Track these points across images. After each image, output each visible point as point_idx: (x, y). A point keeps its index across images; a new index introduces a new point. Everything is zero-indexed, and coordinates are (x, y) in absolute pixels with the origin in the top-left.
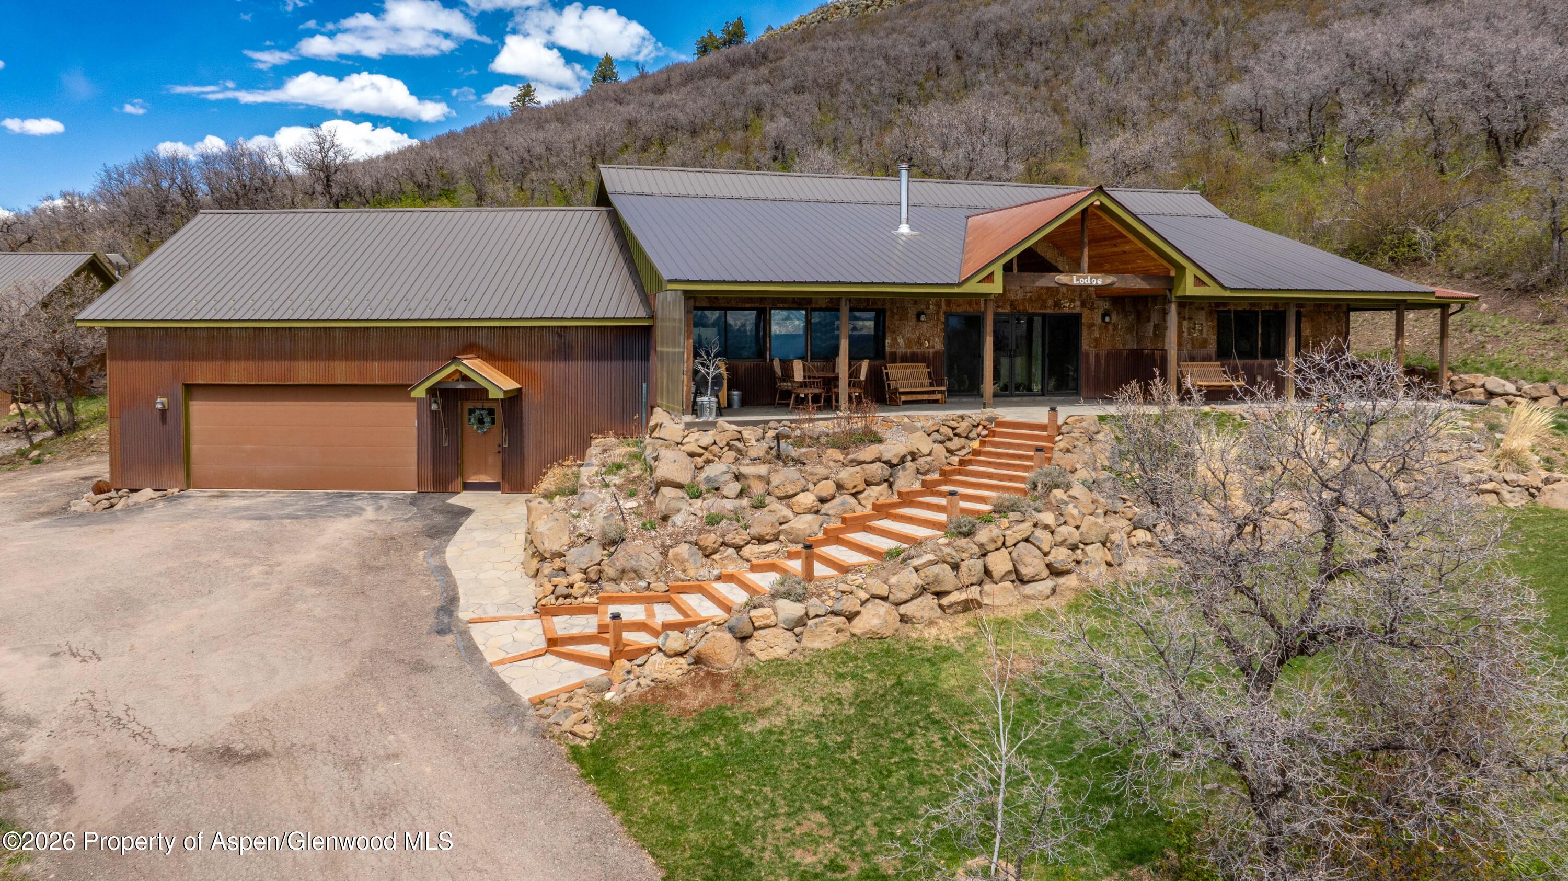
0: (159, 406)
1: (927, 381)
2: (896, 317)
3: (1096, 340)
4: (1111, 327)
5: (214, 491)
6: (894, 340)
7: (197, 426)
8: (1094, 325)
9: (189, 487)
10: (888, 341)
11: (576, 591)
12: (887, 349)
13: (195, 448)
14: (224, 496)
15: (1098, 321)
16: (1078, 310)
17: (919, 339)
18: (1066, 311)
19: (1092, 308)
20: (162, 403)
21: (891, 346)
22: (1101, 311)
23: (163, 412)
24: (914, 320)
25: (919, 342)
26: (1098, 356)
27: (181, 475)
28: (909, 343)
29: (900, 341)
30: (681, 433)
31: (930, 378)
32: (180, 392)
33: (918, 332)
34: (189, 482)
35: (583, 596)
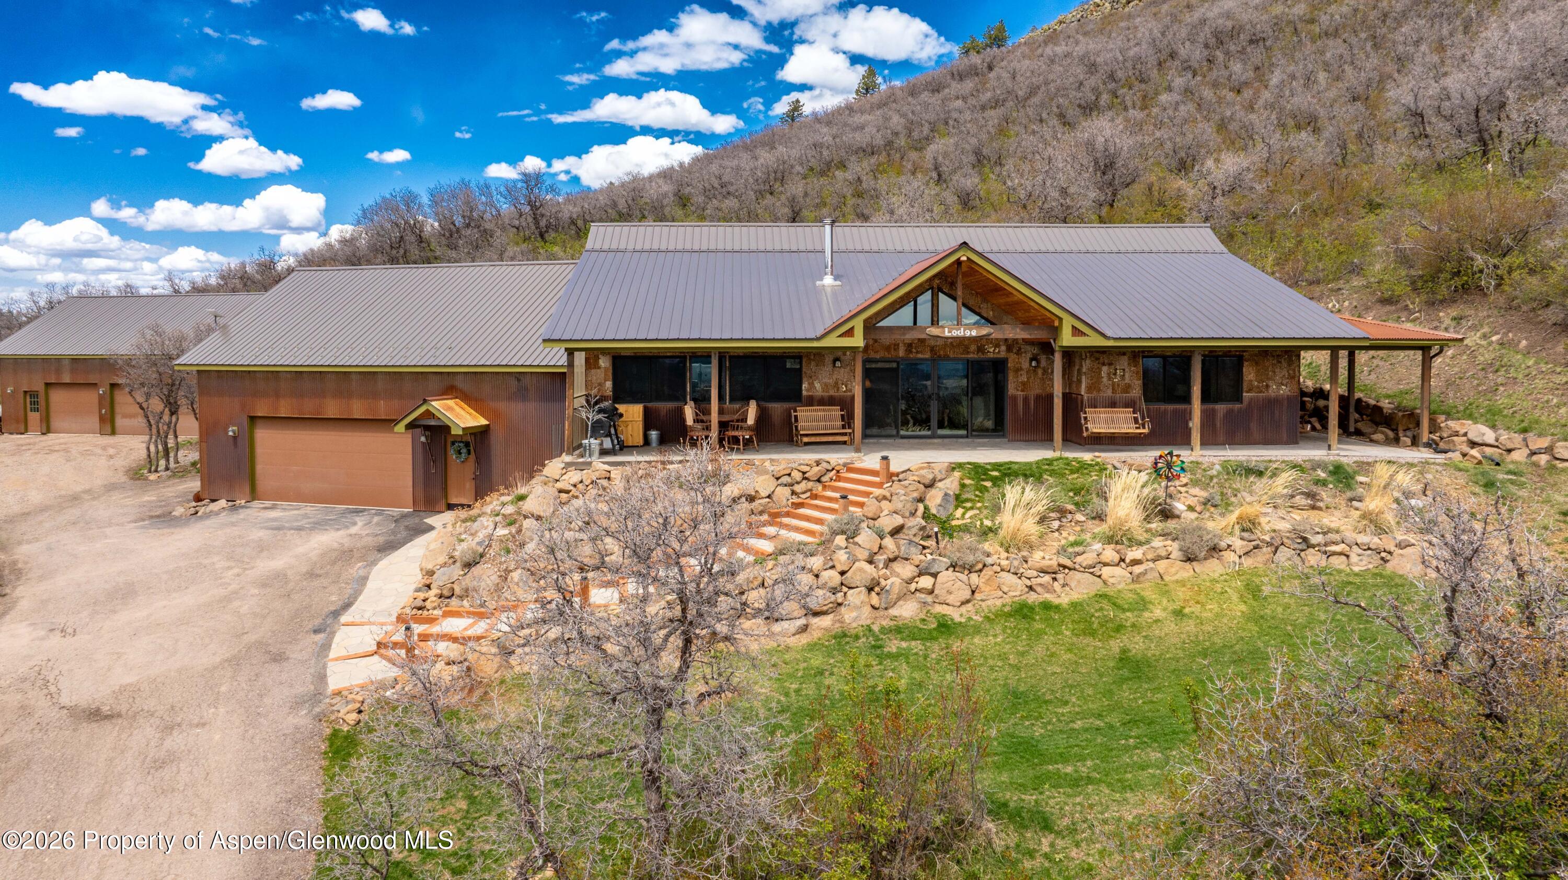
0: (231, 433)
1: (840, 423)
2: (813, 363)
3: (1024, 384)
4: (1040, 372)
5: (268, 503)
6: (811, 385)
7: (259, 451)
8: (1021, 369)
9: (253, 499)
10: (805, 386)
11: (428, 604)
12: (804, 393)
13: (259, 468)
14: (273, 508)
15: (1025, 365)
16: (1003, 354)
17: (836, 383)
18: (991, 355)
19: (1019, 353)
20: (234, 432)
21: (807, 390)
22: (1029, 355)
23: (235, 438)
24: (831, 366)
25: (836, 386)
26: (1026, 399)
27: (247, 489)
28: (826, 387)
29: (817, 385)
30: (560, 472)
31: (843, 420)
32: (245, 421)
33: (835, 377)
34: (254, 495)
35: (434, 608)
